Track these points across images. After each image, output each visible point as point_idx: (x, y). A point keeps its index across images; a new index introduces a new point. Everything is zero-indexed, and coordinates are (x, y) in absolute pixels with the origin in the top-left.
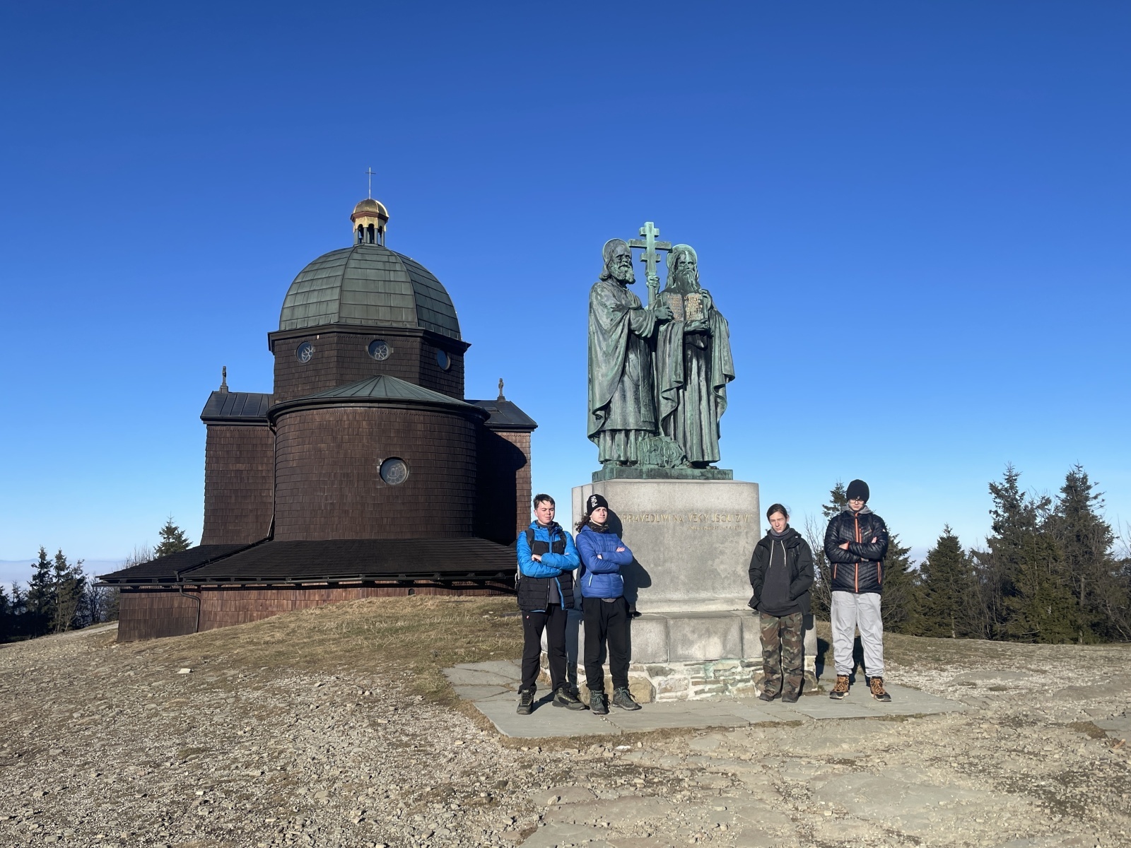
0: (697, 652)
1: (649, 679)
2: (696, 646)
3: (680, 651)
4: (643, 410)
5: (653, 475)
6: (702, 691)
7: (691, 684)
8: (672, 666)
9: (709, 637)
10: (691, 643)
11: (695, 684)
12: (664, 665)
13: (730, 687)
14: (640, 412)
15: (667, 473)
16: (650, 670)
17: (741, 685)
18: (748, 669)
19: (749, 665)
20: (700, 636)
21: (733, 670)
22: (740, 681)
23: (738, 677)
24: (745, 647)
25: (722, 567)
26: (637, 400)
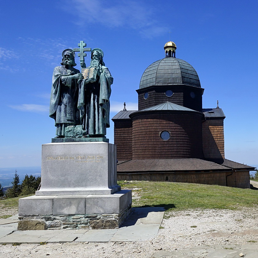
0: (66, 211)
1: (45, 221)
2: (65, 209)
3: (59, 211)
4: (67, 115)
5: (67, 141)
6: (67, 227)
7: (62, 224)
8: (54, 217)
9: (71, 205)
10: (63, 208)
11: (64, 224)
12: (51, 216)
13: (79, 225)
14: (66, 116)
15: (74, 140)
16: (45, 218)
17: (83, 225)
18: (87, 219)
19: (87, 217)
20: (67, 205)
21: (81, 219)
22: (83, 223)
23: (82, 222)
24: (86, 210)
25: (90, 177)
26: (65, 112)
